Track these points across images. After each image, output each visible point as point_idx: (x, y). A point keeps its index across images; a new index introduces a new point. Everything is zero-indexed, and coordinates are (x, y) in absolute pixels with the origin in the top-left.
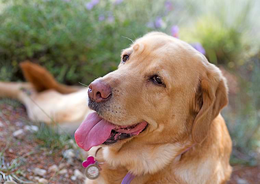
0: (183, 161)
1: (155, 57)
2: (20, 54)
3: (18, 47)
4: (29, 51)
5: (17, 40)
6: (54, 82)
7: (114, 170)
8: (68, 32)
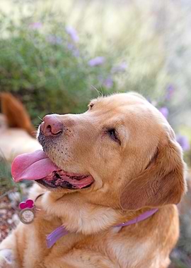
0: (121, 234)
1: (119, 112)
2: (6, 85)
3: (6, 78)
4: (16, 85)
5: (9, 71)
6: (28, 123)
7: (48, 222)
8: (59, 79)
